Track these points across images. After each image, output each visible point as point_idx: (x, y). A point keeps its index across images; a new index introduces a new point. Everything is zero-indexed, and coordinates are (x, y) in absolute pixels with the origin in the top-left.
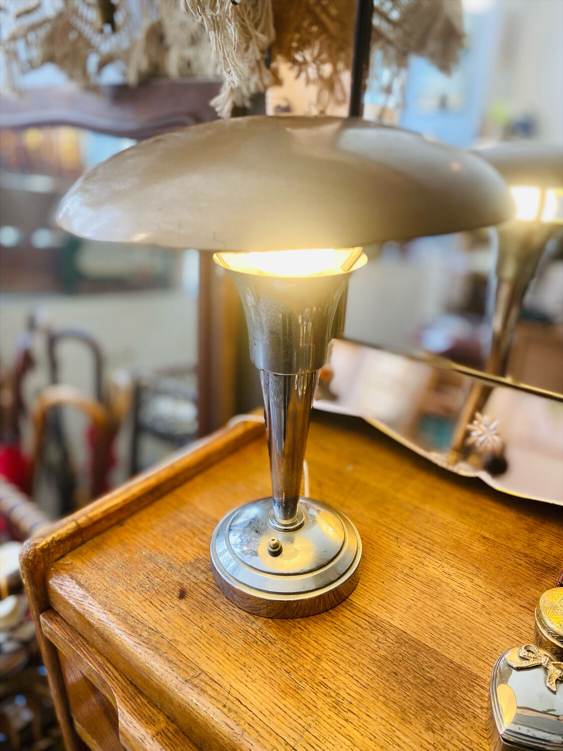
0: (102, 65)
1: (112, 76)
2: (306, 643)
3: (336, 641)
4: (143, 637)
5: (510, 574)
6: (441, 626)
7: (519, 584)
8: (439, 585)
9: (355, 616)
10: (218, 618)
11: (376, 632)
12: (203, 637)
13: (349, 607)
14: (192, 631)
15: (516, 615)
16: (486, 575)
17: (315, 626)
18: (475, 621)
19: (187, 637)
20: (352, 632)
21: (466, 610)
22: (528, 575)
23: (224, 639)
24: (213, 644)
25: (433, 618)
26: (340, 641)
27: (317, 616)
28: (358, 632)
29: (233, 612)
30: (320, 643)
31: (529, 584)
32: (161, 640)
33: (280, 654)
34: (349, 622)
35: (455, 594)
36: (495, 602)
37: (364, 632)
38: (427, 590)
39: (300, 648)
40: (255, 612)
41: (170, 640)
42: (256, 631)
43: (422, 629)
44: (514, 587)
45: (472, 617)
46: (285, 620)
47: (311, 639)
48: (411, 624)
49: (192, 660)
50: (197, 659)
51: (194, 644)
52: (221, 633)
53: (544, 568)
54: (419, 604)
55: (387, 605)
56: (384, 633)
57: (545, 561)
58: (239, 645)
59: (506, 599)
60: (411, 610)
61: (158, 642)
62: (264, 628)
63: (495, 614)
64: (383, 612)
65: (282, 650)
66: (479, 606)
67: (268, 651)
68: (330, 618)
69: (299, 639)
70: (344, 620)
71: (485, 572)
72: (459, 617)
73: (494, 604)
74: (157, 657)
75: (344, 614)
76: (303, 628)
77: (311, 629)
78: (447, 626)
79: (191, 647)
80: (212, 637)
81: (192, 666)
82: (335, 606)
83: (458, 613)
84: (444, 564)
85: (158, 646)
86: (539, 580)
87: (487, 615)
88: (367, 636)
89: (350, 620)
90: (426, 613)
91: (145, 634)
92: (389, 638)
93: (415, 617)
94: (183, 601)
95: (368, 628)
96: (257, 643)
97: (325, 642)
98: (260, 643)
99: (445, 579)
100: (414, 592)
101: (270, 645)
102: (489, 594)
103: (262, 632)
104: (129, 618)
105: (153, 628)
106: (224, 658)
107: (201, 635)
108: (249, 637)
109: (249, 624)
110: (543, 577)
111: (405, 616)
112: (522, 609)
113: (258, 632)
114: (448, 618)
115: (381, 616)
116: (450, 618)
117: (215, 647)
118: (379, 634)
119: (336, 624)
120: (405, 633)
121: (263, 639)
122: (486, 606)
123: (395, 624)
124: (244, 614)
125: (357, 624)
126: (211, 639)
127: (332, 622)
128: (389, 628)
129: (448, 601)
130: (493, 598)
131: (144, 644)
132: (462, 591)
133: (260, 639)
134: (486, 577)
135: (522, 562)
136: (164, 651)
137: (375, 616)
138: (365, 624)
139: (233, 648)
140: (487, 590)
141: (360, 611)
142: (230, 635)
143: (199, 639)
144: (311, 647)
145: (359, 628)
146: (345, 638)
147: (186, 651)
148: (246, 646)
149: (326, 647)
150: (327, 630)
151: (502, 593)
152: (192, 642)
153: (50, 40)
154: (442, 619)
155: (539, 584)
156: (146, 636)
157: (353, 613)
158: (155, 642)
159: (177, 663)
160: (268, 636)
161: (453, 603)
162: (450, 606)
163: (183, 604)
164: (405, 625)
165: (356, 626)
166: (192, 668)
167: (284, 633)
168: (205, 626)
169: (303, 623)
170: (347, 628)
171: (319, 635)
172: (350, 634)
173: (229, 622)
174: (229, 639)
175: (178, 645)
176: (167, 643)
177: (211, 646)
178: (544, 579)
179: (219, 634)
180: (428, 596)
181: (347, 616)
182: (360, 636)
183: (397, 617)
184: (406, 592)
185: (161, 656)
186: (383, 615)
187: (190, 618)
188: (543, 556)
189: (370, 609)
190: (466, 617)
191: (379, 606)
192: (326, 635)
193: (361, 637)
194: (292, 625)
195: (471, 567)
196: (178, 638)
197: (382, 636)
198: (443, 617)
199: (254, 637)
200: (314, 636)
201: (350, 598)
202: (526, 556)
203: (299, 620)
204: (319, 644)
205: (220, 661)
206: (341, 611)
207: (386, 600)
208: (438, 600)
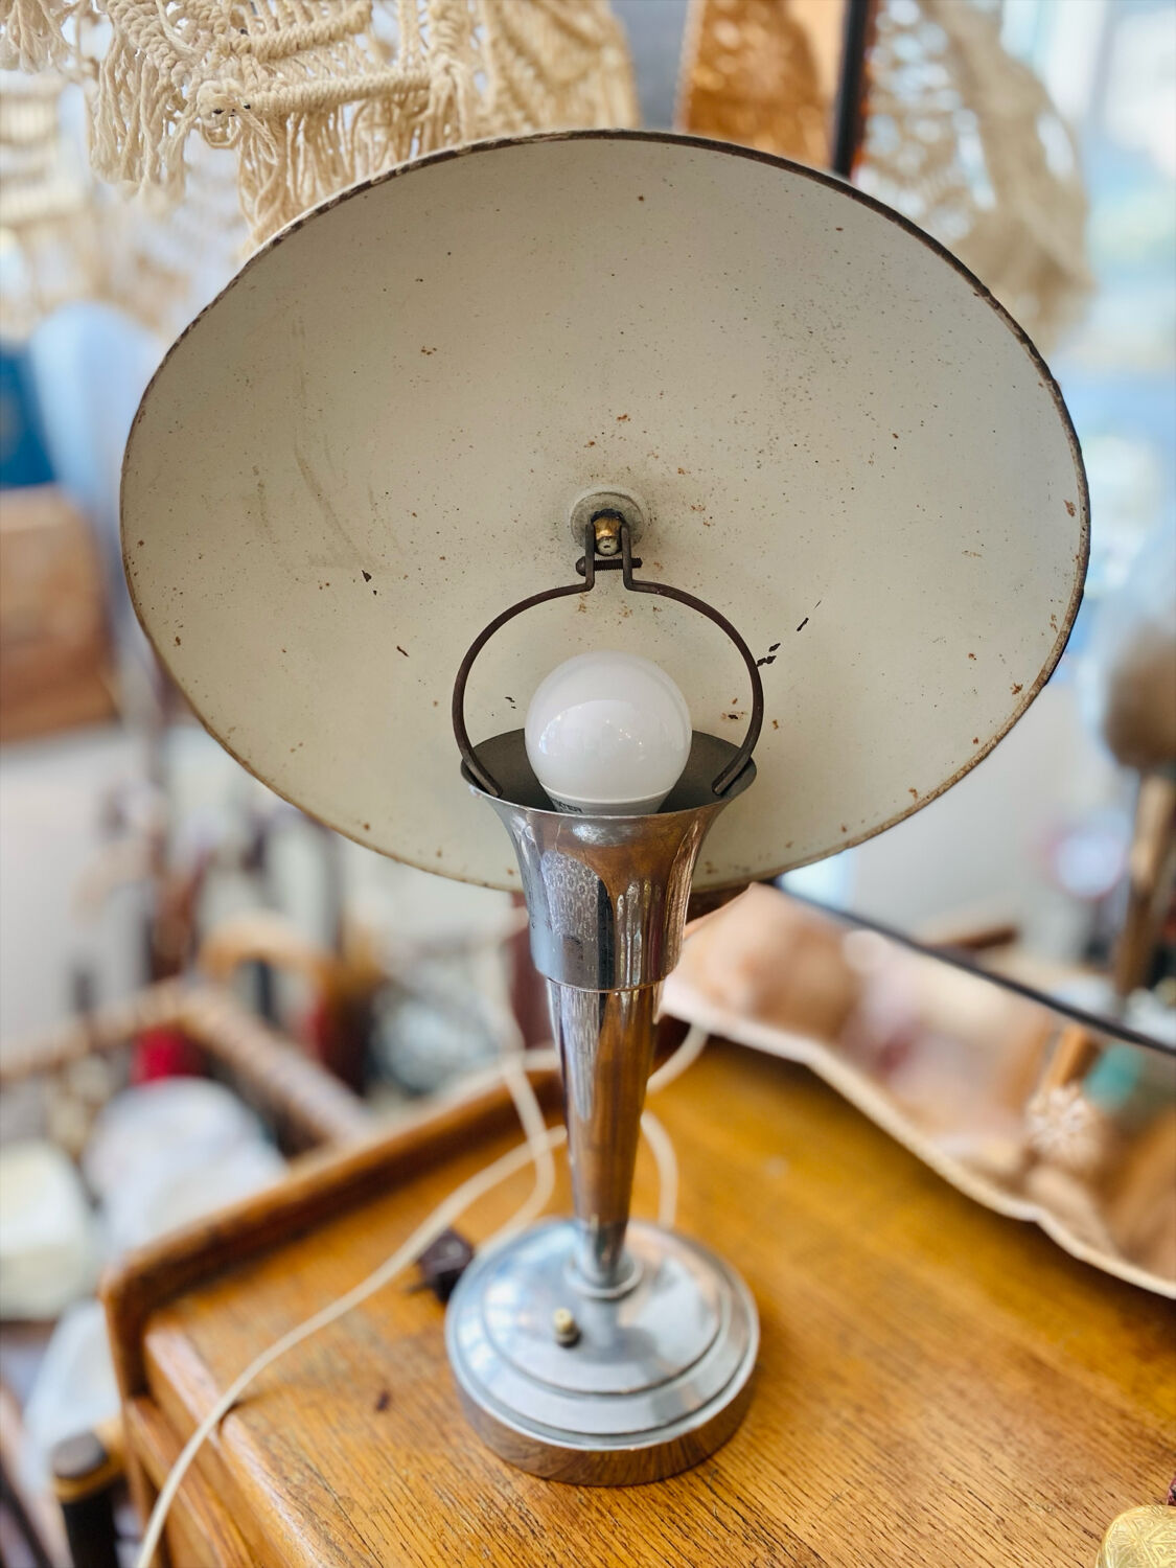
2: (604, 1547)
3: (666, 1551)
4: (291, 1482)
5: (1077, 1452)
6: (896, 1552)
7: (1092, 1480)
8: (912, 1457)
9: (718, 1501)
10: (441, 1463)
11: (753, 1544)
12: (403, 1500)
13: (708, 1479)
14: (385, 1484)
15: (1069, 1550)
16: (1023, 1449)
17: (630, 1510)
18: (975, 1551)
19: (373, 1496)
20: (704, 1535)
21: (960, 1521)
22: (1117, 1462)
23: (443, 1510)
24: (419, 1519)
25: (884, 1531)
26: (673, 1553)
27: (640, 1488)
28: (717, 1539)
29: (474, 1456)
30: (632, 1549)
31: (1115, 1482)
32: (323, 1494)
33: (546, 1562)
34: (702, 1512)
35: (943, 1484)
36: (1027, 1513)
37: (728, 1539)
38: (884, 1464)
39: (589, 1553)
40: (514, 1461)
41: (340, 1498)
42: (509, 1504)
43: (855, 1553)
44: (1082, 1484)
45: (970, 1542)
46: (574, 1489)
47: (615, 1537)
48: (835, 1538)
49: (372, 1547)
50: (382, 1546)
51: (383, 1514)
52: (441, 1497)
53: (1160, 1452)
54: (859, 1495)
55: (791, 1487)
56: (771, 1550)
57: (1165, 1434)
58: (469, 1528)
59: (1056, 1511)
60: (839, 1506)
61: (316, 1499)
62: (527, 1499)
63: (1024, 1543)
64: (779, 1501)
65: (552, 1553)
66: (992, 1518)
67: (524, 1550)
68: (664, 1498)
69: (592, 1534)
70: (693, 1505)
71: (1020, 1442)
72: (940, 1538)
73: (1027, 1519)
74: (308, 1528)
75: (696, 1493)
76: (605, 1512)
77: (621, 1517)
78: (909, 1553)
79: (377, 1519)
80: (420, 1503)
81: (370, 1559)
82: (682, 1472)
83: (942, 1528)
84: (934, 1411)
85: (314, 1506)
86: (1140, 1475)
87: (1005, 1543)
88: (733, 1550)
89: (706, 1507)
90: (870, 1517)
91: (296, 1478)
92: (779, 1561)
93: (844, 1522)
94: (382, 1418)
95: (740, 1532)
96: (505, 1530)
97: (644, 1549)
98: (511, 1531)
99: (929, 1445)
100: (854, 1465)
101: (530, 1539)
102: (1020, 1495)
103: (520, 1508)
104: (273, 1438)
105: (313, 1466)
106: (433, 1553)
107: (400, 1494)
108: (492, 1515)
109: (499, 1487)
110: (1152, 1471)
111: (824, 1517)
112: (1086, 1537)
113: (514, 1506)
114: (915, 1536)
115: (773, 1511)
116: (922, 1536)
117: (422, 1524)
118: (758, 1549)
119: (674, 1512)
120: (816, 1555)
121: (518, 1523)
122: (1007, 1520)
123: (800, 1534)
124: (494, 1462)
125: (717, 1518)
126: (419, 1507)
127: (668, 1506)
128: (785, 1540)
129: (924, 1498)
130: (1026, 1504)
131: (288, 1497)
132: (961, 1477)
133: (514, 1522)
134: (1022, 1455)
135: (1110, 1429)
136: (323, 1519)
137: (760, 1507)
138: (735, 1522)
139: (456, 1533)
140: (1018, 1484)
141: (730, 1491)
142: (457, 1504)
143: (396, 1505)
144: (611, 1555)
145: (721, 1530)
146: (687, 1546)
147: (364, 1526)
148: (483, 1533)
149: (642, 1561)
150: (653, 1523)
151: (1051, 1495)
152: (381, 1508)
154: (904, 1535)
155: (1139, 1486)
156: (296, 1482)
157: (715, 1493)
158: (311, 1497)
159: (343, 1548)
160: (531, 1517)
161: (936, 1504)
162: (925, 1510)
163: (381, 1425)
164: (820, 1538)
165: (715, 1523)
166: (368, 1563)
167: (564, 1515)
168: (412, 1478)
169: (607, 1499)
170: (695, 1525)
171: (635, 1531)
172: (698, 1540)
173: (460, 1476)
174: (453, 1510)
175: (352, 1510)
176: (331, 1502)
177: (415, 1521)
178: (1153, 1477)
179: (436, 1498)
180: (883, 1479)
181: (702, 1499)
182: (719, 1549)
183: (806, 1518)
184: (837, 1461)
185: (315, 1528)
186: (778, 1509)
187: (389, 1455)
188: (1162, 1421)
189: (752, 1488)
190: (956, 1538)
191: (775, 1487)
192: (648, 1534)
193: (722, 1552)
194: (584, 1501)
195: (993, 1426)
196: (356, 1496)
197: (766, 1556)
198: (906, 1532)
199: (502, 1516)
200: (624, 1532)
201: (717, 1458)
202: (1123, 1415)
203: (601, 1491)
204: (630, 1552)
205: (427, 1559)
206: (691, 1485)
207: (792, 1476)
208: (902, 1490)
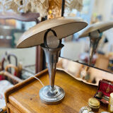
0: (20, 9)
1: (22, 11)
74: (27, 109)
94: (31, 100)
153: (11, 5)
